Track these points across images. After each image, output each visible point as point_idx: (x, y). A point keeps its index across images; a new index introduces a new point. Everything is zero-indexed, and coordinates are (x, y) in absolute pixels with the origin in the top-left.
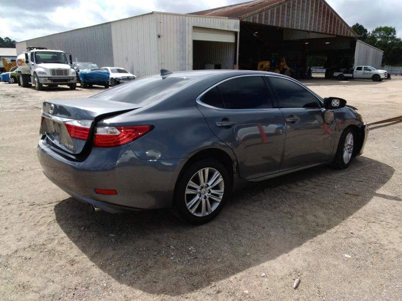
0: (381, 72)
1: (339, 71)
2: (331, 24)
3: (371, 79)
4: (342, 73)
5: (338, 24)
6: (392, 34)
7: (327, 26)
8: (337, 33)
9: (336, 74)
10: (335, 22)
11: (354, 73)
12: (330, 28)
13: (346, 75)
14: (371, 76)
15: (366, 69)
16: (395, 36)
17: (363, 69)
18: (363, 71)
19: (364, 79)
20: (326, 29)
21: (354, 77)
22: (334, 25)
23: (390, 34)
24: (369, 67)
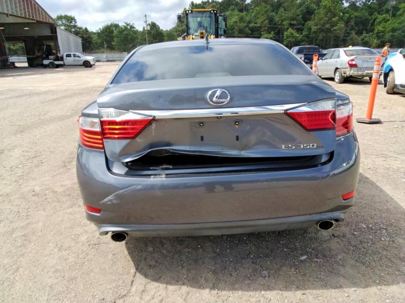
0: (90, 58)
1: (49, 59)
2: (28, 8)
3: (83, 65)
4: (52, 61)
5: (35, 8)
6: (74, 22)
7: (24, 9)
8: (36, 18)
9: (46, 62)
10: (32, 7)
11: (64, 60)
12: (29, 12)
13: (57, 63)
14: (81, 63)
15: (75, 56)
16: (76, 24)
17: (72, 56)
18: (72, 58)
19: (76, 65)
20: (25, 13)
21: (66, 64)
22: (32, 9)
23: (71, 22)
24: (77, 54)
